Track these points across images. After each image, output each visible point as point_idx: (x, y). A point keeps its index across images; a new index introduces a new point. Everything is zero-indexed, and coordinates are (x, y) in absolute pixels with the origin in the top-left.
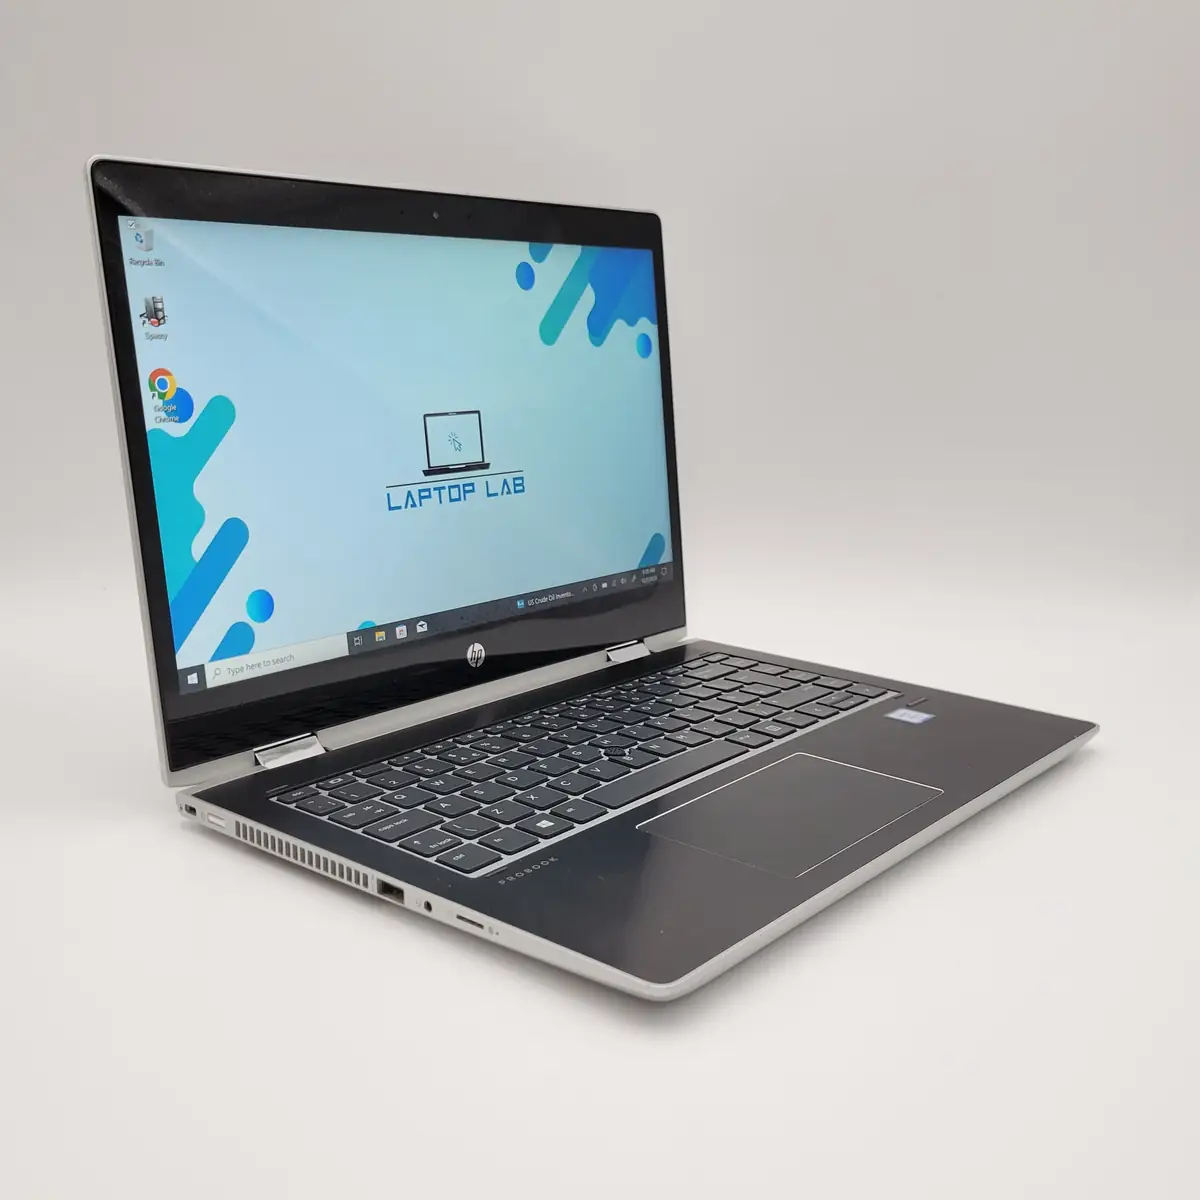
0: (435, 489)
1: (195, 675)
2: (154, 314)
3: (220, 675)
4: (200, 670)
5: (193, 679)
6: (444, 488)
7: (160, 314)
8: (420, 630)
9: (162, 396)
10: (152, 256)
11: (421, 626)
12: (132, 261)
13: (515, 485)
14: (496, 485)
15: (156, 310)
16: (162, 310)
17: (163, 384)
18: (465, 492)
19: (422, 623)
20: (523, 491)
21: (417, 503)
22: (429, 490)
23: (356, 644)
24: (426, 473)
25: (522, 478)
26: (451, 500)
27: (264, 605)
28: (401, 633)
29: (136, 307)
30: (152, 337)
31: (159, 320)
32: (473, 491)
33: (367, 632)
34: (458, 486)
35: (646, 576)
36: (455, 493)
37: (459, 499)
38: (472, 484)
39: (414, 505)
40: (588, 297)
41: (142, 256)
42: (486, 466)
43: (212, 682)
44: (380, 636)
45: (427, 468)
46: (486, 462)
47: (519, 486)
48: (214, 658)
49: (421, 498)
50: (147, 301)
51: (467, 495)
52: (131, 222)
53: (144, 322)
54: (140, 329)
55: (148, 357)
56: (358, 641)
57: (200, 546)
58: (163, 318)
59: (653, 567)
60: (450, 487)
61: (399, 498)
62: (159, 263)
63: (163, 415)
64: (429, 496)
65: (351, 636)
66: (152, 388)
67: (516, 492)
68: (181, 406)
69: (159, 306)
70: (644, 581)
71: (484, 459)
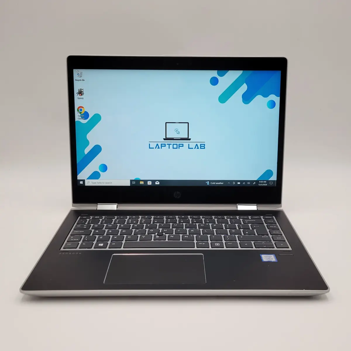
0: (167, 144)
1: (82, 182)
2: (81, 93)
3: (89, 183)
4: (84, 181)
5: (81, 183)
6: (171, 144)
7: (82, 93)
8: (156, 183)
9: (80, 113)
10: (81, 79)
11: (157, 183)
12: (76, 80)
13: (201, 146)
14: (193, 145)
15: (81, 92)
16: (83, 92)
17: (81, 110)
18: (179, 146)
19: (157, 182)
20: (204, 148)
21: (160, 147)
22: (165, 144)
23: (133, 183)
24: (164, 139)
25: (204, 145)
26: (173, 148)
27: (104, 168)
28: (150, 183)
29: (76, 91)
30: (79, 98)
31: (82, 94)
32: (183, 146)
33: (138, 181)
34: (177, 144)
35: (261, 183)
36: (175, 146)
37: (177, 148)
38: (183, 144)
39: (159, 148)
40: (244, 88)
41: (79, 79)
42: (190, 139)
43: (86, 184)
44: (142, 183)
45: (165, 138)
46: (189, 138)
47: (203, 146)
48: (87, 179)
49: (161, 146)
50: (79, 90)
51: (180, 147)
52: (76, 71)
53: (78, 95)
54: (76, 96)
55: (78, 103)
56: (134, 183)
57: (87, 151)
58: (83, 94)
59: (265, 181)
60: (173, 144)
61: (153, 145)
62: (83, 80)
63: (80, 117)
64: (165, 146)
65: (131, 181)
66: (78, 111)
67: (201, 148)
68: (86, 115)
69: (82, 91)
70: (260, 185)
71: (188, 137)
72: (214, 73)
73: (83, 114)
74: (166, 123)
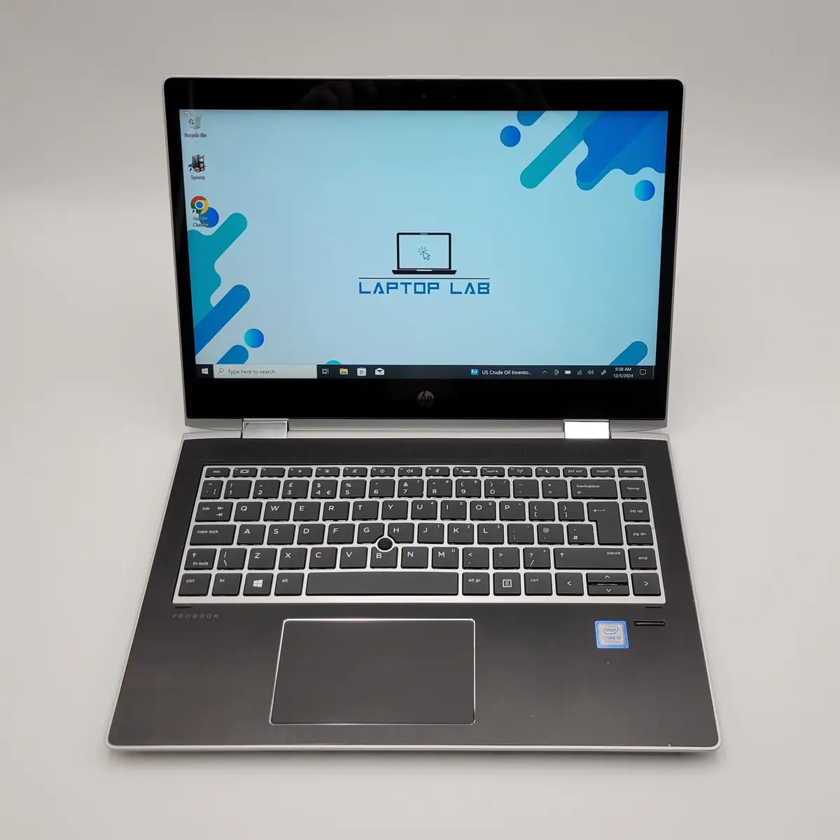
0: (401, 283)
1: (207, 369)
2: (198, 165)
3: (222, 372)
4: (210, 367)
5: (205, 371)
6: (410, 284)
7: (202, 165)
8: (377, 373)
9: (198, 212)
10: (199, 132)
11: (380, 371)
12: (186, 135)
13: (479, 288)
14: (460, 286)
15: (199, 163)
16: (203, 163)
17: (200, 205)
18: (429, 288)
19: (380, 369)
20: (488, 293)
21: (385, 289)
22: (397, 284)
23: (323, 373)
24: (395, 272)
25: (488, 284)
26: (416, 292)
27: (257, 338)
28: (362, 373)
29: (187, 161)
30: (194, 178)
31: (200, 168)
32: (438, 288)
33: (334, 368)
34: (424, 284)
35: (618, 373)
36: (420, 288)
37: (424, 292)
38: (438, 284)
39: (382, 292)
40: (581, 152)
41: (191, 131)
42: (454, 272)
43: (217, 375)
44: (344, 372)
45: (396, 269)
46: (452, 269)
47: (484, 288)
48: (220, 362)
49: (388, 288)
50: (193, 158)
51: (431, 290)
52: (187, 113)
53: (191, 169)
54: (188, 172)
55: (191, 189)
56: (325, 372)
57: (216, 298)
58: (203, 167)
59: (629, 367)
60: (416, 284)
61: (369, 286)
62: (203, 135)
63: (199, 222)
64: (397, 288)
65: (320, 368)
66: (193, 207)
67: (479, 293)
68: (211, 217)
69: (201, 160)
70: (616, 376)
71: (450, 267)
72: (509, 118)
73: (204, 215)
74: (398, 234)
